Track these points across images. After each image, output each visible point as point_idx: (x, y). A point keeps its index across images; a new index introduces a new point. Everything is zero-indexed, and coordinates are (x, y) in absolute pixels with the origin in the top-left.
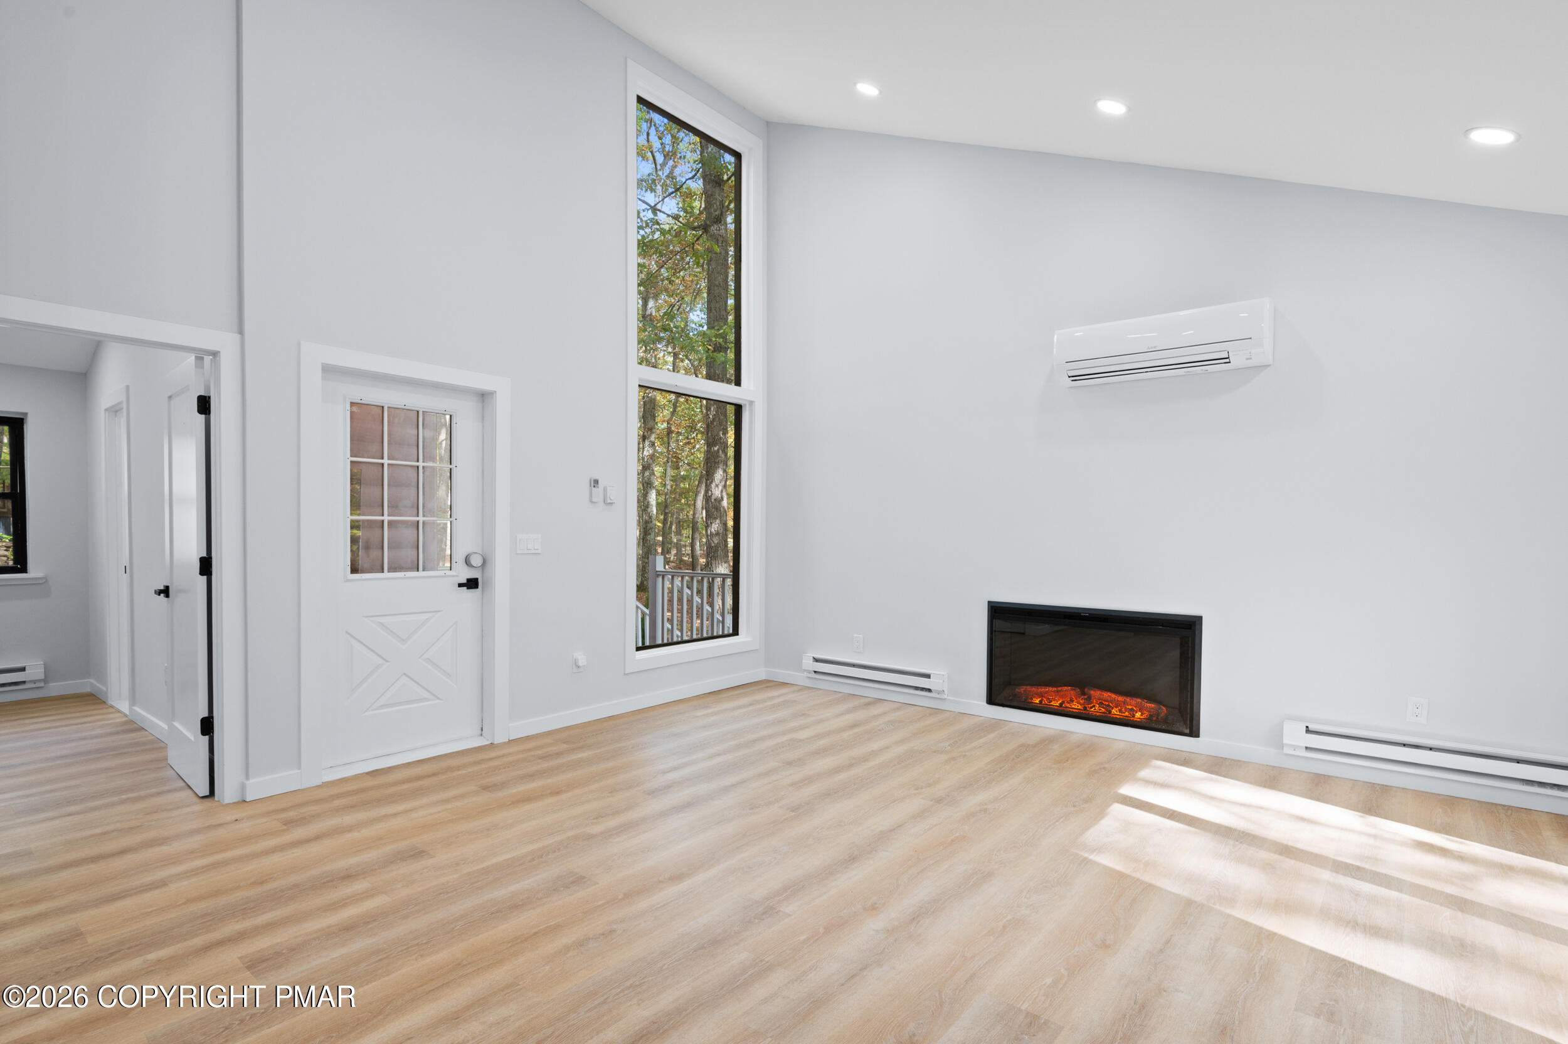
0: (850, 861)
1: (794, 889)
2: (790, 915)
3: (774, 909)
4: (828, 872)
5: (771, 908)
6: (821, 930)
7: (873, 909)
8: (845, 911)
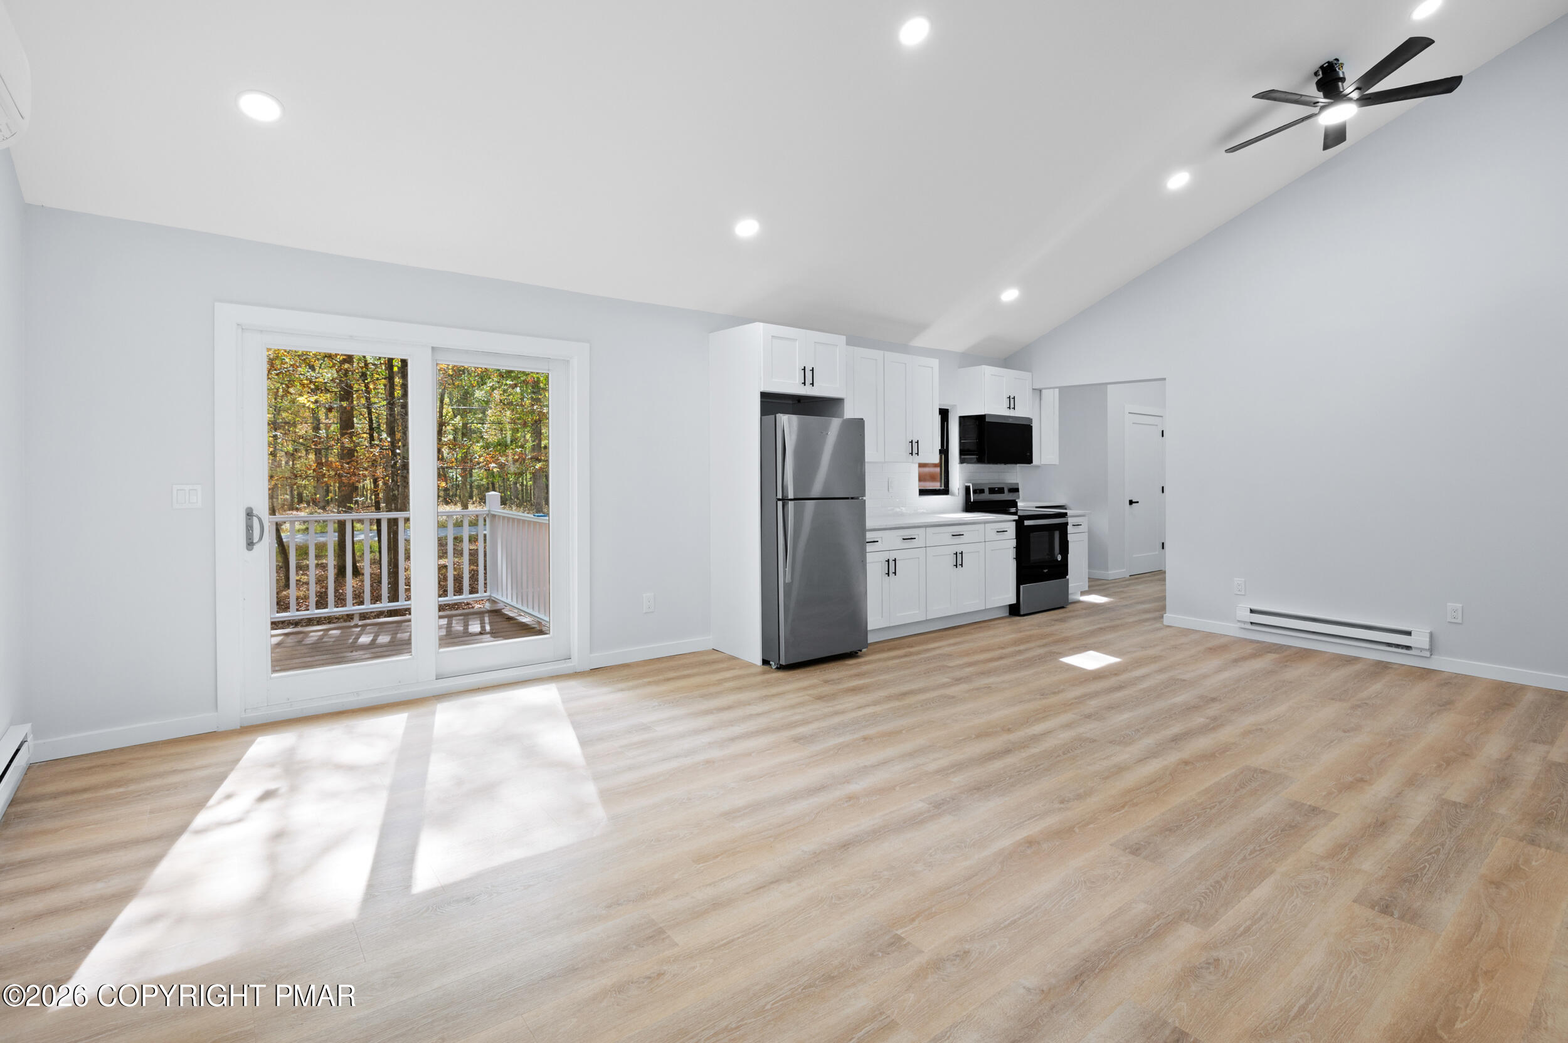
0: (849, 844)
1: (915, 821)
2: (920, 800)
3: (934, 806)
4: (877, 834)
5: (935, 807)
6: (897, 788)
7: (850, 798)
8: (875, 798)
